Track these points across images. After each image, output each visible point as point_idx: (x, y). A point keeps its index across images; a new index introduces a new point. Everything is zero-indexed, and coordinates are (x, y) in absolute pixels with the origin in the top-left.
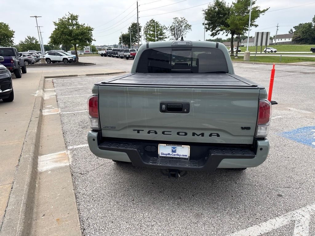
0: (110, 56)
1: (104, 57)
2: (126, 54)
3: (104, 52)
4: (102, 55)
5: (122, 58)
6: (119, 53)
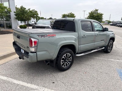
0: (114, 26)
1: (111, 26)
2: (120, 25)
3: (112, 24)
4: (111, 25)
5: (119, 26)
6: (117, 24)
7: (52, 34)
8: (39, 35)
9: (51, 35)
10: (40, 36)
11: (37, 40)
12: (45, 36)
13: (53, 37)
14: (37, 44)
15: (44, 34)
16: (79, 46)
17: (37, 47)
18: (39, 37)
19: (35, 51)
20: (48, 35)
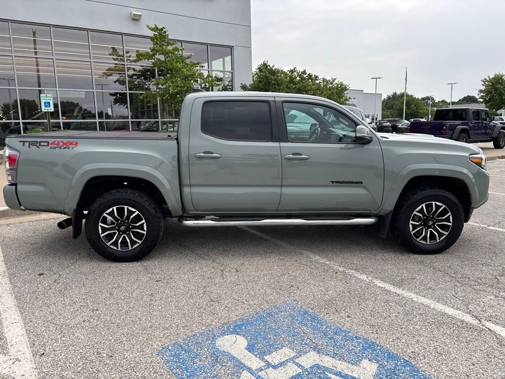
7: (65, 140)
8: (24, 142)
9: (61, 144)
10: (27, 144)
11: (18, 154)
12: (42, 144)
13: (65, 148)
14: (16, 163)
15: (39, 140)
16: (186, 190)
17: (16, 170)
18: (24, 145)
19: (12, 180)
20: (53, 143)
